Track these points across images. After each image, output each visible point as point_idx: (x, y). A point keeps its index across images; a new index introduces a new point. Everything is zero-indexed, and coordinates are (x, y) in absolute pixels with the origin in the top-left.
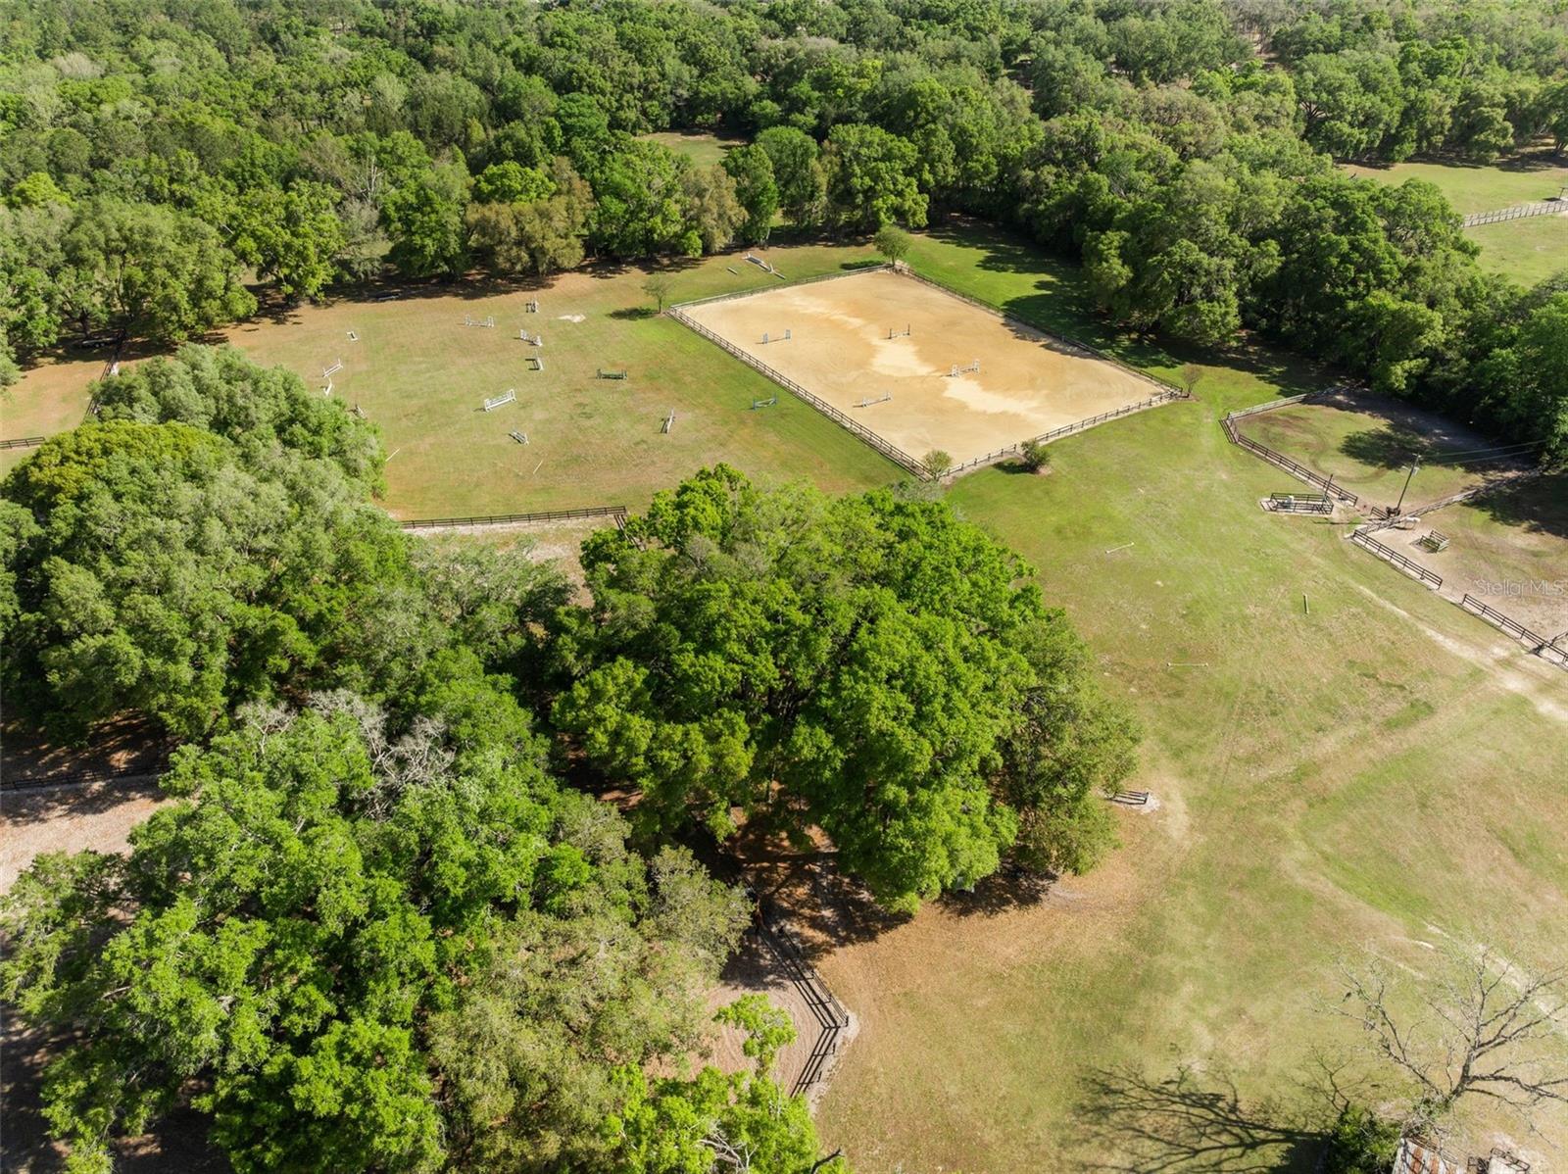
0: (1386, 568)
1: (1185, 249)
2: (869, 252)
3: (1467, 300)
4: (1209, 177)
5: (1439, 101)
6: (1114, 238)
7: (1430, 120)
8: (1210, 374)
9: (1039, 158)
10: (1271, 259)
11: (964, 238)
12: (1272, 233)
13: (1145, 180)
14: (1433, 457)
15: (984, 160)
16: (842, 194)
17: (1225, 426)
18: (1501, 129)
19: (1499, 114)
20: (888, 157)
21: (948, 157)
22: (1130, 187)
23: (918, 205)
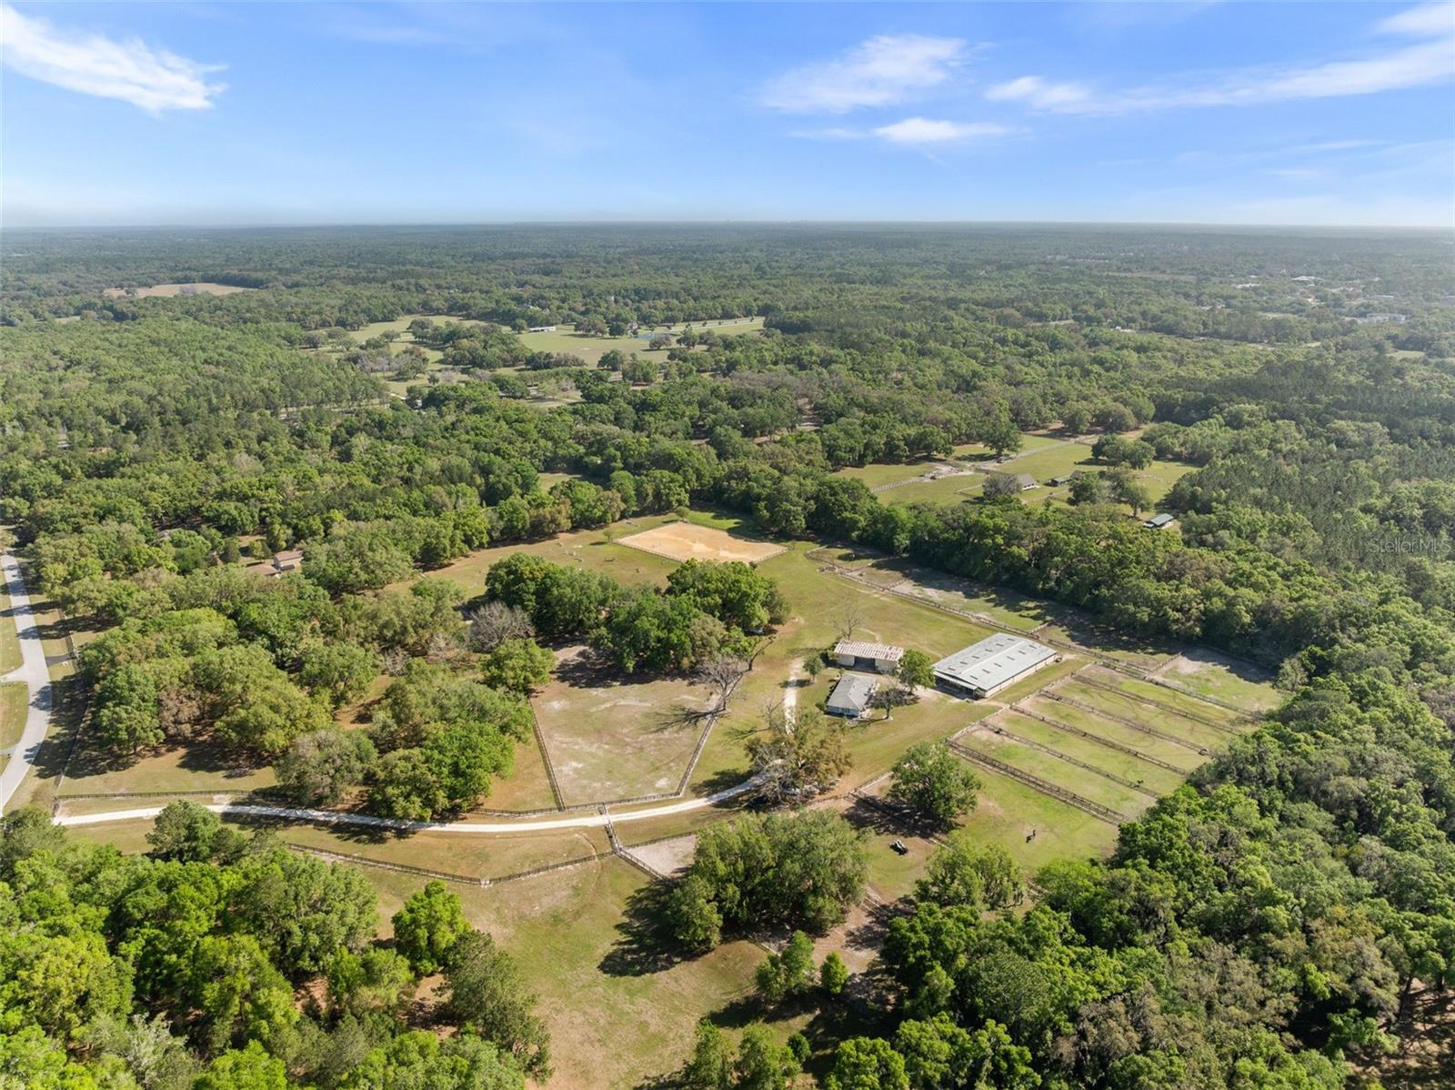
0: (851, 580)
1: (787, 506)
2: (672, 516)
3: (871, 513)
4: (790, 482)
5: (879, 440)
6: (763, 504)
7: (876, 448)
8: (799, 544)
9: (729, 477)
10: (812, 505)
11: (702, 509)
12: (812, 498)
13: (769, 483)
14: (867, 557)
15: (707, 480)
16: (657, 495)
17: (806, 555)
18: (904, 450)
19: (902, 443)
20: (672, 481)
21: (694, 479)
22: (764, 486)
23: (685, 497)
